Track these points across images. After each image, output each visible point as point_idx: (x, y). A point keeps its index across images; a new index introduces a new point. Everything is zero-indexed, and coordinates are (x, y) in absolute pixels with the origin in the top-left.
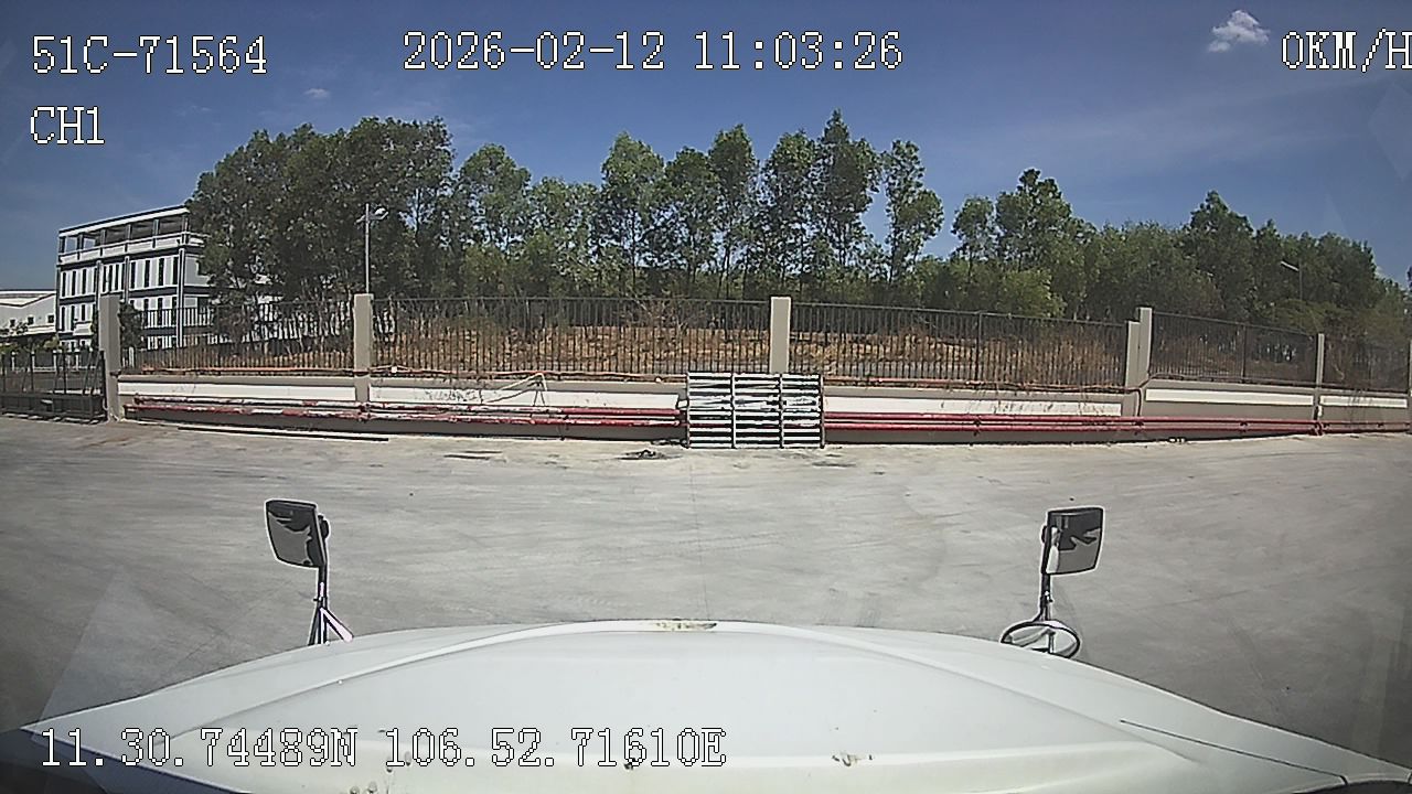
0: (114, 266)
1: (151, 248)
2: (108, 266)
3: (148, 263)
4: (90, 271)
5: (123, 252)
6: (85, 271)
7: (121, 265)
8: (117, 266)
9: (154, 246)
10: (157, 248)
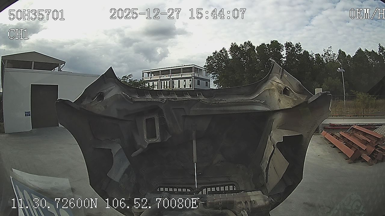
1: (180, 77)
2: (163, 82)
3: (179, 81)
4: (156, 82)
5: (170, 78)
6: (153, 83)
7: (168, 81)
8: (167, 82)
9: (182, 76)
10: (183, 77)
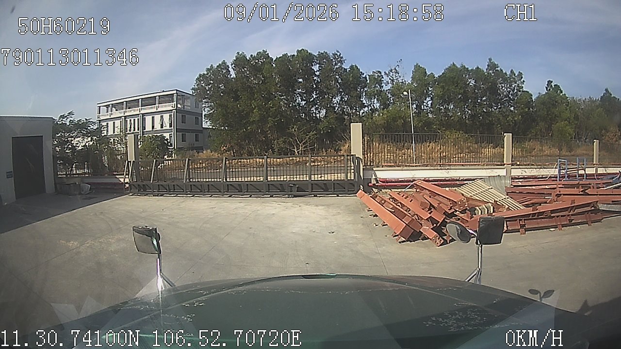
0: (132, 119)
3: (153, 118)
4: (118, 123)
5: (139, 113)
6: (114, 123)
8: (134, 120)
9: (157, 109)
